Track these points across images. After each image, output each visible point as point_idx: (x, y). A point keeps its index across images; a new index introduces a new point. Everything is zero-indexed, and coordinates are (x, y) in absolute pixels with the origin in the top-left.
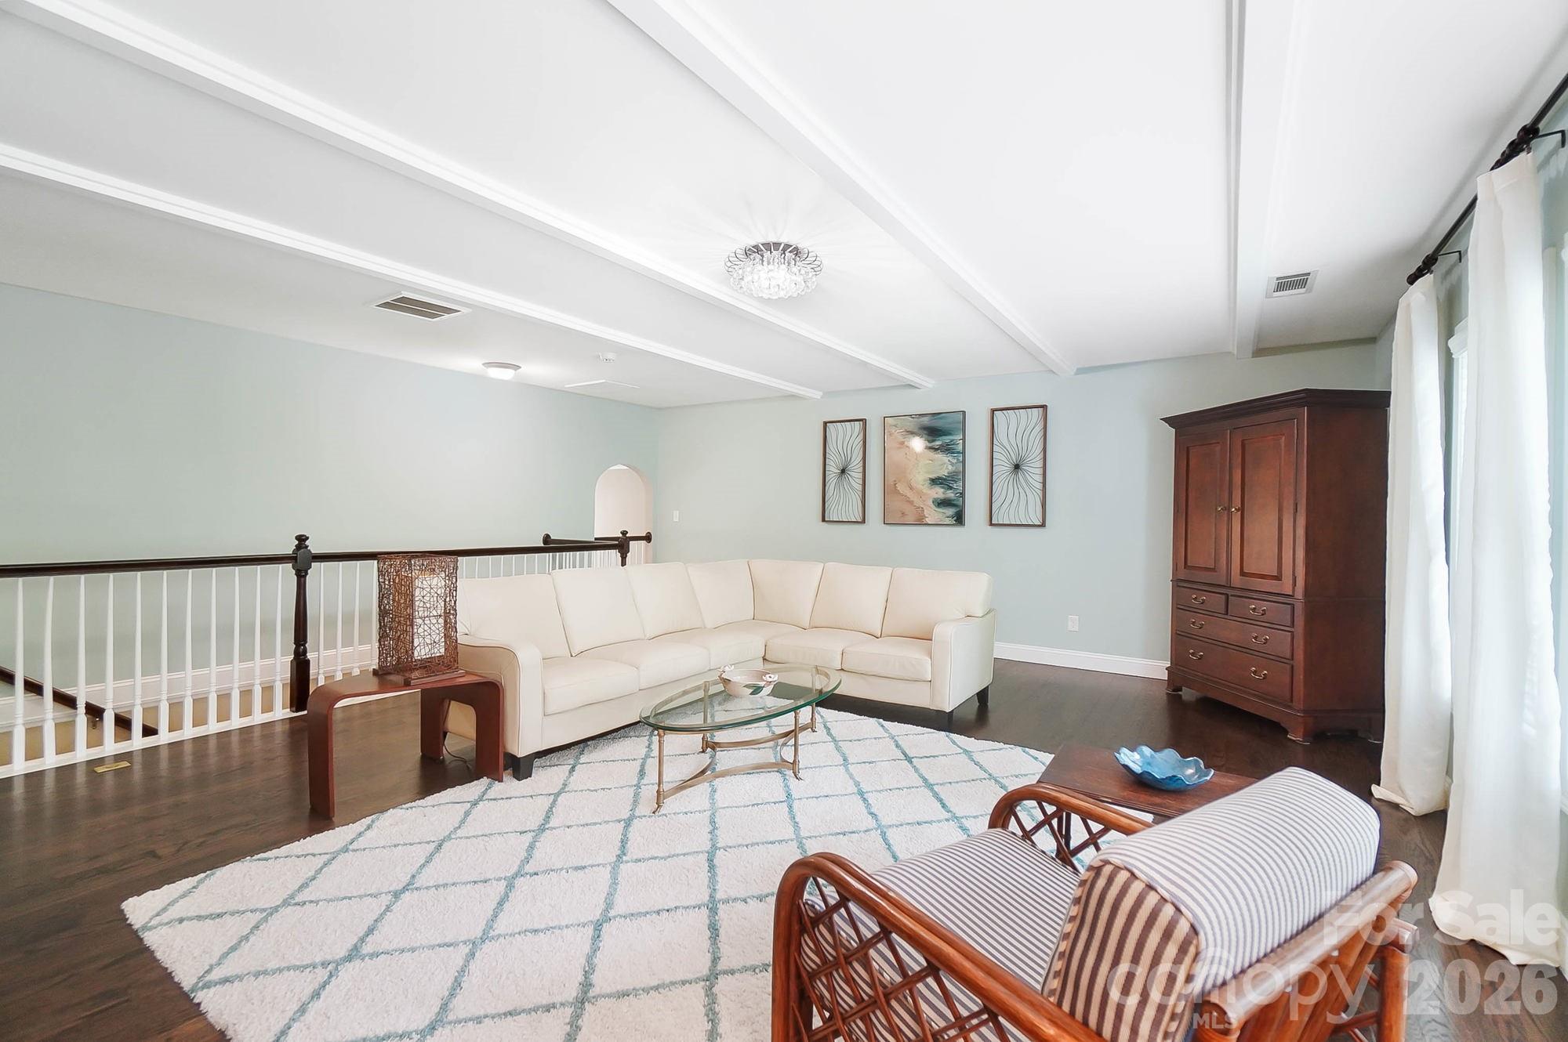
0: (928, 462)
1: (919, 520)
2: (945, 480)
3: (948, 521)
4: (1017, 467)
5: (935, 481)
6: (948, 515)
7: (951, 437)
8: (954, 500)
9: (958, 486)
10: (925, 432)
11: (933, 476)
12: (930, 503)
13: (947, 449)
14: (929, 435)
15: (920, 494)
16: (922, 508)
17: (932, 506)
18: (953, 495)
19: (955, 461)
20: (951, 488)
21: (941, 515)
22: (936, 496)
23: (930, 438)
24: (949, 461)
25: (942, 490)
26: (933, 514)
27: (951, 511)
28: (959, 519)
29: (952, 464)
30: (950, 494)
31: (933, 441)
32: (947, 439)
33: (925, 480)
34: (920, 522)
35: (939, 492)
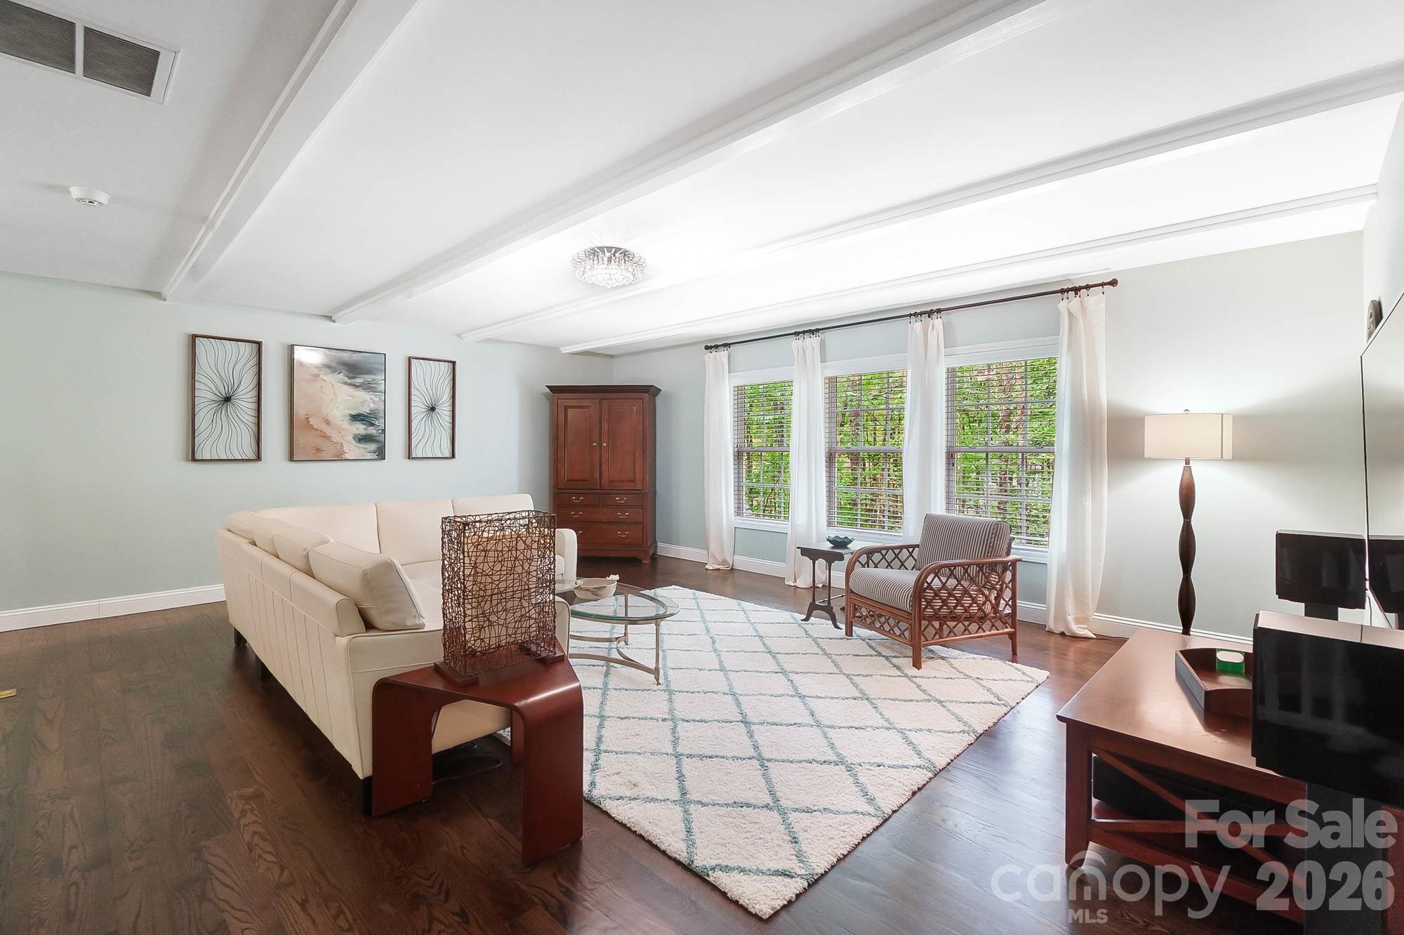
0: (348, 398)
1: (338, 456)
2: (366, 416)
3: (369, 456)
4: (433, 409)
5: (356, 418)
6: (370, 450)
7: (372, 377)
8: (376, 436)
9: (379, 423)
10: (346, 368)
11: (354, 413)
12: (350, 438)
13: (368, 387)
14: (348, 372)
15: (339, 429)
16: (341, 444)
17: (353, 442)
18: (375, 431)
19: (378, 399)
20: (373, 425)
21: (362, 450)
22: (357, 432)
23: (351, 375)
24: (371, 399)
25: (364, 426)
26: (353, 449)
27: (373, 447)
28: (381, 454)
29: (374, 402)
30: (372, 431)
31: (354, 378)
32: (369, 378)
33: (345, 416)
34: (339, 458)
35: (360, 428)
